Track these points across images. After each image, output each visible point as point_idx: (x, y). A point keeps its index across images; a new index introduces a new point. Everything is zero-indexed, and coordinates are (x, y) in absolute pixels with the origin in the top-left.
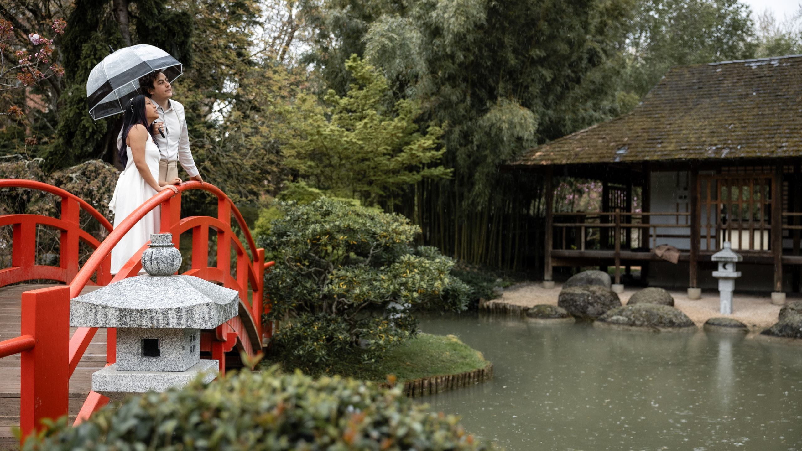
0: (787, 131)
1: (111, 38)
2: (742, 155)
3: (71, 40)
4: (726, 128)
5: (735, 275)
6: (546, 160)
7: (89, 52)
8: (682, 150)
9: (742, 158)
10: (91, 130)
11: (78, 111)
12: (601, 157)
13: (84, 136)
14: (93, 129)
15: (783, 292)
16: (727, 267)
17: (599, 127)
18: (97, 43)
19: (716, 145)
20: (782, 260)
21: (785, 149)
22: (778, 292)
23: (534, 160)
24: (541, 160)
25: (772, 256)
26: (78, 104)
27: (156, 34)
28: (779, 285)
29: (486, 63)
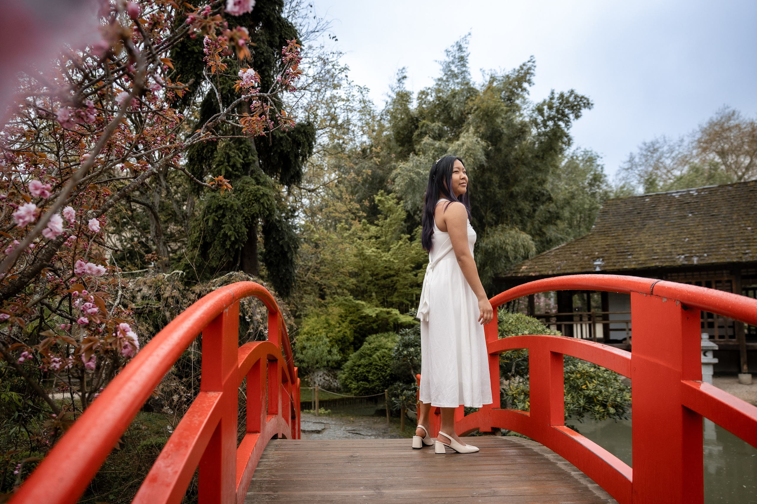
0: (742, 241)
1: (243, 146)
2: (714, 261)
3: (198, 151)
4: (683, 241)
5: (716, 361)
6: (533, 272)
7: (222, 159)
8: (654, 259)
9: (713, 264)
10: (233, 239)
11: (217, 219)
12: (582, 268)
13: (223, 245)
14: (235, 238)
15: (748, 373)
16: (707, 354)
17: (567, 245)
18: (230, 150)
19: (683, 254)
20: (747, 346)
21: (751, 255)
22: (745, 373)
23: (522, 272)
24: (529, 272)
25: (737, 344)
26: (216, 212)
27: (281, 145)
28: (745, 367)
29: (479, 197)
